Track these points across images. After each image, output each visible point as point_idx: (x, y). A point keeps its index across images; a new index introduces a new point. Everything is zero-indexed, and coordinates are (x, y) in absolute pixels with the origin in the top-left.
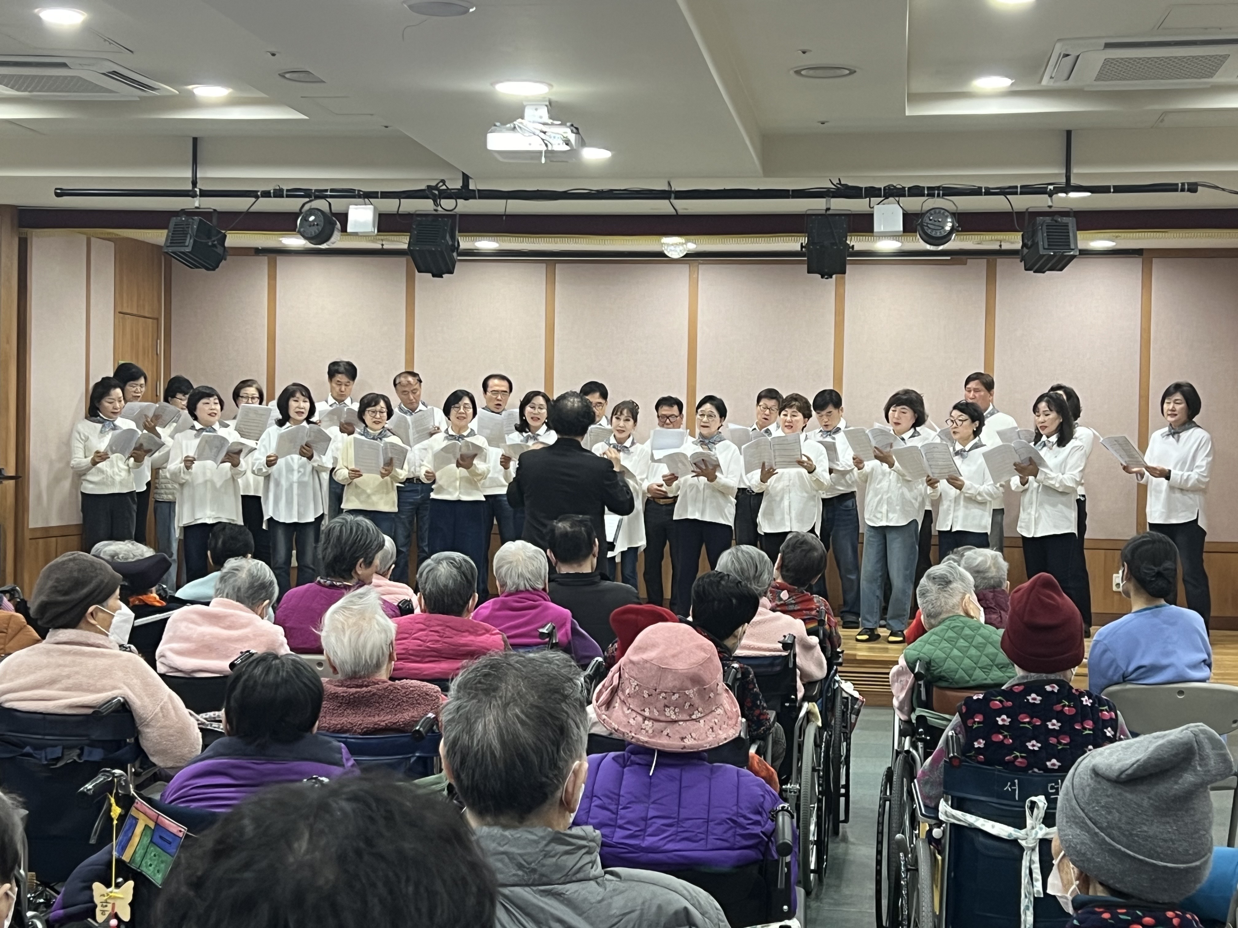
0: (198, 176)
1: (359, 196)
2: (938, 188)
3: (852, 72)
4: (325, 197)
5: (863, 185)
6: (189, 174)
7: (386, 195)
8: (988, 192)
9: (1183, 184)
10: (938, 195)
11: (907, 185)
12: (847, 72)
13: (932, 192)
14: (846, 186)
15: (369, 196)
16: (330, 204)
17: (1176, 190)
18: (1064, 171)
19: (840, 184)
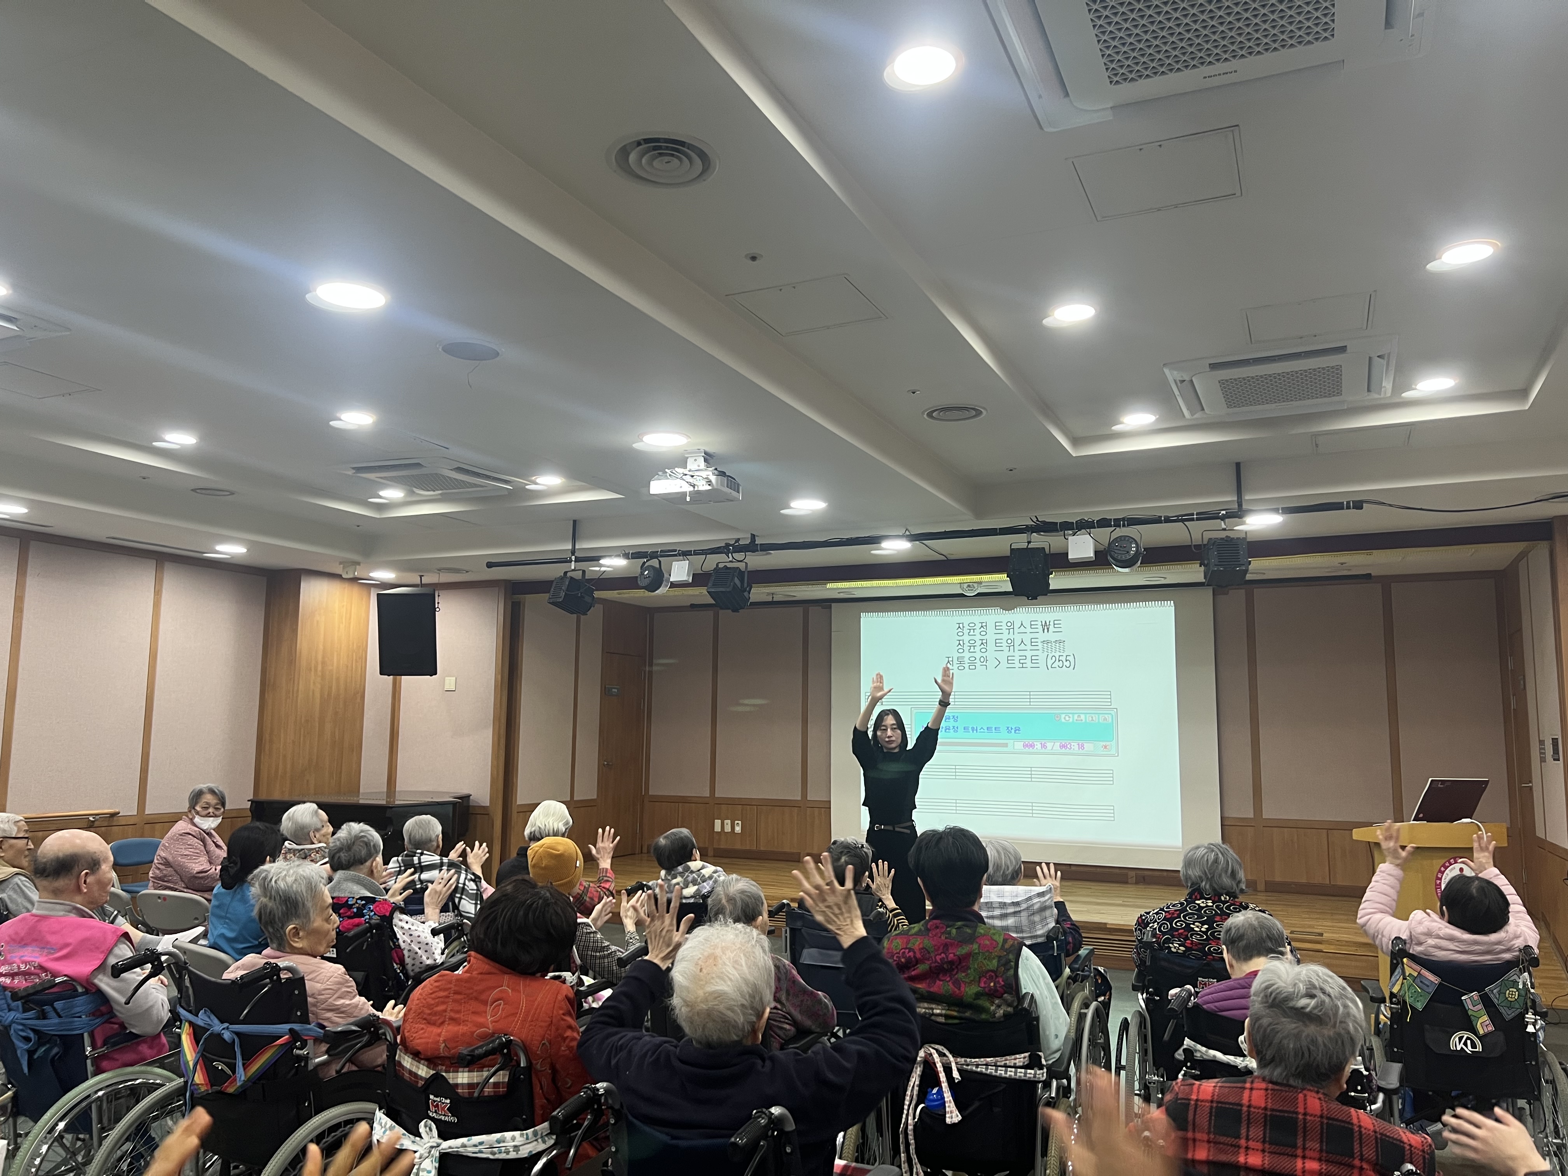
0: (577, 547)
1: (680, 556)
2: (1123, 519)
3: (978, 411)
4: (657, 557)
5: (1059, 521)
6: (570, 547)
7: (696, 553)
8: (1168, 520)
9: (1348, 503)
10: (1124, 526)
11: (1096, 519)
12: (974, 411)
13: (1118, 523)
14: (1044, 522)
15: (685, 554)
16: (660, 562)
17: (1342, 508)
18: (1235, 499)
19: (1038, 521)
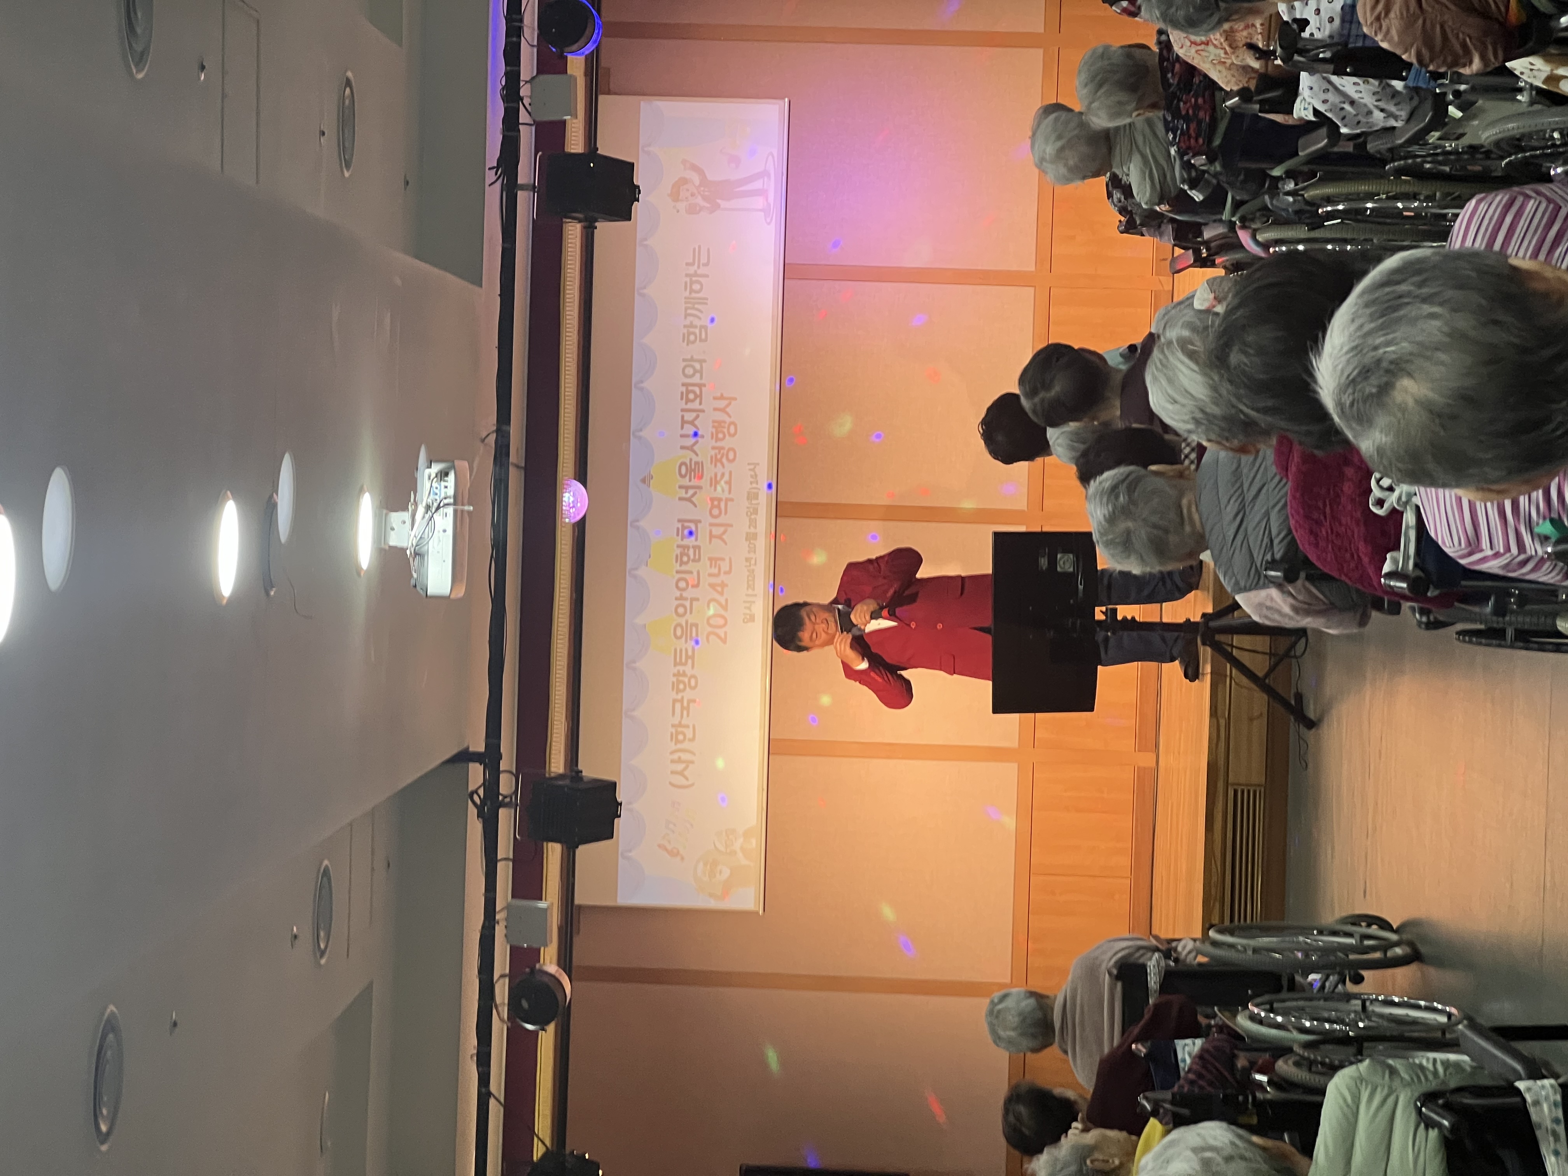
2: (508, 21)
3: (348, 83)
4: (491, 985)
10: (519, 21)
12: (348, 90)
13: (514, 31)
14: (500, 162)
16: (503, 976)
19: (496, 169)
